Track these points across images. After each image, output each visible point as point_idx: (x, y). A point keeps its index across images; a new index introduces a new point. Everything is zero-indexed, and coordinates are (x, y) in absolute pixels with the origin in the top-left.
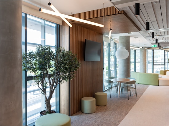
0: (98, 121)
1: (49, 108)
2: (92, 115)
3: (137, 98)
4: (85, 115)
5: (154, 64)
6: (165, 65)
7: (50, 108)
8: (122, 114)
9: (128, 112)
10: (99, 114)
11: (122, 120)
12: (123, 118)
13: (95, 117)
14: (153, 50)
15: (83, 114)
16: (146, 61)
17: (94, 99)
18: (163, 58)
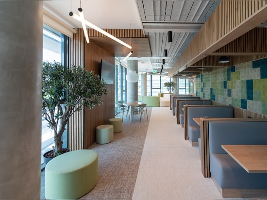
0: (121, 149)
1: (60, 146)
2: (111, 145)
3: (148, 120)
4: (104, 146)
5: (153, 88)
6: (160, 88)
7: (62, 146)
8: (141, 137)
9: (146, 135)
10: (119, 142)
11: (144, 143)
12: (144, 141)
13: (116, 146)
14: (151, 76)
15: (99, 145)
16: (146, 85)
17: (112, 126)
18: (159, 82)
